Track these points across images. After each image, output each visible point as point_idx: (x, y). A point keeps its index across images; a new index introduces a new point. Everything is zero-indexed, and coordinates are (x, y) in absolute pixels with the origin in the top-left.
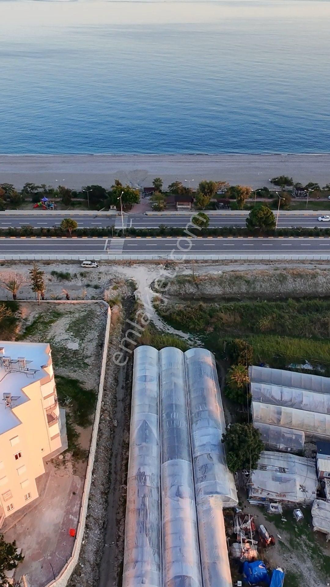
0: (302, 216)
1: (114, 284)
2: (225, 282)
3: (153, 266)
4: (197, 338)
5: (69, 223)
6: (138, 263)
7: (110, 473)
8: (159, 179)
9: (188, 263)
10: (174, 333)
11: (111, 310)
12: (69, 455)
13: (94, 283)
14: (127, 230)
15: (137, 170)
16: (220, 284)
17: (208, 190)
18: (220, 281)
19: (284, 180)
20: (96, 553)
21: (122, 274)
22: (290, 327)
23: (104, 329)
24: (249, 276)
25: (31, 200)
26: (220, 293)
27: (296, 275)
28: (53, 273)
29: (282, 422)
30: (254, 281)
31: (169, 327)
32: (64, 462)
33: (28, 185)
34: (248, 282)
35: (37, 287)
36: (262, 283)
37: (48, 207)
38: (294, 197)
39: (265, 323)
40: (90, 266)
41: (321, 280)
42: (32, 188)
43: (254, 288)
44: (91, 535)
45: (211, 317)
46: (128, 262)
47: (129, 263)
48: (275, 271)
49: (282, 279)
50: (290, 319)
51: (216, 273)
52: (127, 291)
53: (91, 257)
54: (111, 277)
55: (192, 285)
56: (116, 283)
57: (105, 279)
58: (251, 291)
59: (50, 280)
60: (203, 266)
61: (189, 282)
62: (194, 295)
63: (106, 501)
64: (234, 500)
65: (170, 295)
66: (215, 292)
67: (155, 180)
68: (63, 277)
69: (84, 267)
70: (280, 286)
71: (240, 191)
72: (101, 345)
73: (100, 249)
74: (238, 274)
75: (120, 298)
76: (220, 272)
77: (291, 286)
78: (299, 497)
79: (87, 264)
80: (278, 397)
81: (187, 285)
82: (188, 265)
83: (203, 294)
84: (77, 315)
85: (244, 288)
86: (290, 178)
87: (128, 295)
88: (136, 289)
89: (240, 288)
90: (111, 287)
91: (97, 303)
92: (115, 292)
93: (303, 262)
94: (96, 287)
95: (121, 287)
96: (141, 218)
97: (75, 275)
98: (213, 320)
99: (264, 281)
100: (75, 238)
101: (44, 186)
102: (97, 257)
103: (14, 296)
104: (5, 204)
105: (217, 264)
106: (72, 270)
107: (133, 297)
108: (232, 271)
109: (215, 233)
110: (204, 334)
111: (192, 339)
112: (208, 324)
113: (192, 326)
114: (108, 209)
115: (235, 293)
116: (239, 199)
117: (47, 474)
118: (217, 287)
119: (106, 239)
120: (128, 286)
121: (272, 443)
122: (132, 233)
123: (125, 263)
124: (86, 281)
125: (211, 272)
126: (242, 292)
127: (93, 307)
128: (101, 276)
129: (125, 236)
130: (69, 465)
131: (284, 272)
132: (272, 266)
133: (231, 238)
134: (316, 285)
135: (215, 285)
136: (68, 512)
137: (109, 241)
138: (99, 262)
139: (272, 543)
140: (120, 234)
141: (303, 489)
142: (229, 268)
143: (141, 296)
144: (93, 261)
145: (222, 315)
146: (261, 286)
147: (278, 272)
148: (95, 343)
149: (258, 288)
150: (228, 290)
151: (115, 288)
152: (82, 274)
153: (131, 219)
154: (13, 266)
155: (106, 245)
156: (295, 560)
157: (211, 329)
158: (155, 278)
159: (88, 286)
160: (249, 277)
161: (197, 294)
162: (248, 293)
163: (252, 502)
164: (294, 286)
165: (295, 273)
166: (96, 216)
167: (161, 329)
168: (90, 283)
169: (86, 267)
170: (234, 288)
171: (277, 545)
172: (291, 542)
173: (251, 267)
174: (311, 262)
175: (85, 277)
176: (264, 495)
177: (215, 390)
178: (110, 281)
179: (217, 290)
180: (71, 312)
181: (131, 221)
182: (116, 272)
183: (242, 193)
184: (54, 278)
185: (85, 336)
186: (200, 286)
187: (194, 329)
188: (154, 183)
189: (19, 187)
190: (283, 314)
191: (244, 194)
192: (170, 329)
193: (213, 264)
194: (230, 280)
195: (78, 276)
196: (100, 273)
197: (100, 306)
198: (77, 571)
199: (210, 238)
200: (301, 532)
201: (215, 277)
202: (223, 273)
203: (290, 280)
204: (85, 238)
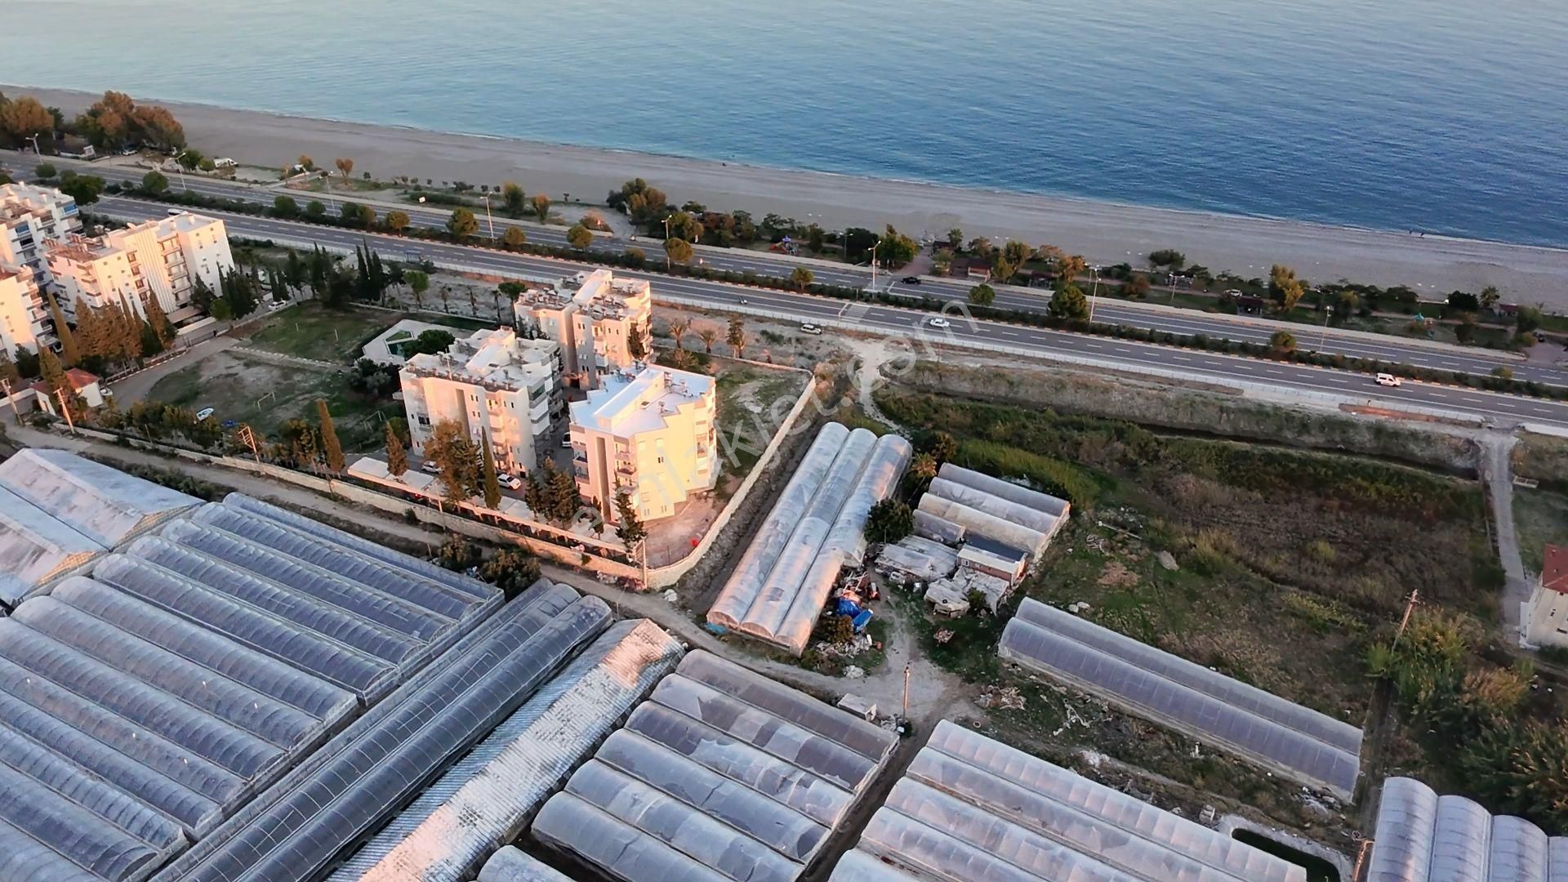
0: (1151, 312)
1: (834, 357)
2: (980, 379)
4: (901, 426)
5: (803, 274)
7: (750, 523)
8: (961, 231)
10: (883, 422)
12: (712, 494)
13: (808, 353)
14: (879, 295)
16: (972, 380)
17: (1015, 254)
18: (974, 376)
19: (1171, 255)
20: (713, 568)
21: (847, 347)
22: (1027, 439)
25: (770, 238)
26: (968, 391)
27: (1082, 385)
28: (764, 333)
29: (947, 515)
30: (1020, 383)
31: (879, 414)
32: (706, 498)
33: (771, 216)
34: (1011, 384)
35: (734, 339)
36: (1029, 388)
37: (789, 251)
39: (999, 428)
40: (811, 331)
41: (1116, 397)
42: (775, 222)
43: (1017, 392)
44: (712, 554)
45: (936, 412)
48: (1054, 376)
49: (1060, 386)
50: (1034, 431)
51: (972, 365)
52: (847, 369)
53: (815, 321)
54: (833, 349)
55: (934, 375)
56: (837, 357)
57: (825, 350)
58: (1011, 395)
59: (757, 340)
60: (959, 354)
61: (931, 370)
62: (933, 387)
63: (737, 541)
64: (858, 561)
65: (899, 381)
66: (960, 389)
67: (952, 232)
68: (774, 339)
69: (803, 332)
70: (1054, 395)
71: (1062, 262)
73: (832, 313)
74: (999, 371)
75: (835, 375)
76: (978, 365)
77: (1068, 397)
78: (925, 572)
79: (808, 329)
80: (957, 494)
81: (927, 373)
83: (945, 388)
84: (772, 381)
85: (1003, 390)
86: (1181, 256)
87: (847, 373)
89: (997, 389)
90: (827, 360)
91: (802, 372)
92: (832, 367)
93: (1103, 370)
94: (811, 357)
95: (842, 362)
97: (790, 339)
98: (937, 416)
99: (1032, 385)
100: (806, 295)
101: (792, 221)
102: (824, 322)
103: (709, 350)
104: (732, 240)
106: (788, 332)
107: (852, 377)
108: (996, 366)
109: (998, 316)
111: (895, 426)
112: (928, 419)
113: (906, 418)
114: (868, 264)
115: (988, 394)
116: (1061, 274)
117: (686, 503)
118: (966, 382)
119: (847, 302)
120: (850, 363)
121: (926, 531)
122: (884, 299)
123: (857, 335)
124: (800, 348)
125: (966, 364)
126: (998, 393)
127: (794, 376)
128: (821, 345)
129: (875, 302)
130: (710, 501)
131: (1067, 379)
132: (1054, 368)
133: (1019, 326)
134: (1106, 402)
135: (965, 380)
136: (696, 531)
138: (826, 328)
139: (877, 598)
140: (867, 299)
141: (933, 568)
142: (993, 362)
144: (817, 326)
145: (950, 412)
146: (1027, 391)
147: (1059, 377)
149: (1021, 393)
150: (980, 389)
151: (833, 362)
152: (798, 340)
153: (893, 282)
154: (718, 318)
155: (843, 309)
156: (893, 615)
157: (930, 426)
159: (801, 354)
160: (1015, 378)
161: (937, 386)
162: (1006, 397)
163: (877, 570)
164: (1073, 398)
165: (1082, 382)
166: (847, 272)
167: (867, 412)
168: (804, 351)
169: (806, 332)
171: (882, 602)
172: (897, 604)
173: (1026, 366)
174: (1115, 372)
175: (801, 343)
176: (890, 564)
177: (892, 475)
178: (830, 354)
179: (966, 387)
180: (766, 377)
181: (892, 285)
182: (842, 344)
183: (1066, 267)
184: (763, 340)
186: (943, 378)
187: (907, 421)
188: (951, 237)
189: (758, 219)
190: (1028, 424)
191: (1068, 268)
192: (880, 417)
194: (988, 377)
195: (793, 341)
196: (821, 341)
198: (691, 572)
199: (988, 322)
200: (913, 600)
201: (970, 370)
202: (983, 367)
203: (1070, 390)
204: (819, 297)
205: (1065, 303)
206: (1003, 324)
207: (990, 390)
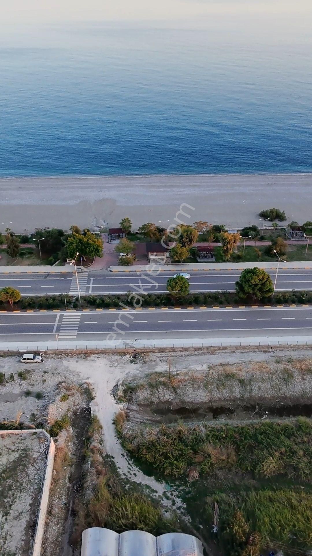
1: (63, 392)
2: (212, 385)
3: (116, 357)
4: (175, 493)
6: (97, 353)
8: (128, 219)
9: (162, 352)
10: (144, 483)
11: (56, 441)
13: (36, 389)
14: (84, 298)
15: (103, 200)
16: (206, 386)
17: (187, 239)
18: (206, 381)
19: (274, 214)
21: (73, 372)
22: (306, 472)
23: (40, 490)
24: (243, 373)
26: (206, 399)
27: (305, 370)
30: (250, 380)
31: (136, 470)
34: (242, 382)
36: (260, 384)
38: (290, 239)
40: (32, 361)
43: (251, 391)
45: (195, 452)
46: (83, 352)
47: (85, 354)
48: (277, 365)
49: (287, 376)
50: (304, 456)
51: (199, 368)
52: (80, 402)
53: (34, 346)
54: (60, 379)
55: (168, 389)
56: (65, 389)
57: (52, 381)
58: (247, 395)
60: (182, 356)
61: (164, 384)
62: (170, 403)
65: (138, 405)
66: (198, 399)
67: (123, 220)
69: (24, 362)
70: (285, 387)
71: (226, 239)
72: (32, 526)
73: (47, 331)
74: (229, 369)
75: (70, 415)
76: (205, 367)
79: (28, 359)
81: (161, 389)
82: (163, 354)
83: (183, 402)
84: (4, 460)
85: (237, 391)
86: (282, 212)
87: (82, 407)
88: (92, 399)
89: (231, 391)
90: (58, 398)
91: (35, 433)
92: (64, 406)
94: (39, 396)
95: (73, 395)
96: (104, 276)
97: (12, 377)
98: (198, 458)
99: (263, 380)
100: (18, 313)
102: (42, 345)
105: (201, 352)
106: (8, 366)
107: (89, 410)
108: (221, 365)
109: (197, 301)
110: (185, 484)
111: (169, 494)
112: (191, 464)
113: (168, 470)
114: (63, 262)
115: (226, 400)
116: (225, 248)
118: (201, 391)
119: (57, 313)
120: (82, 394)
122: (91, 303)
123: (80, 354)
124: (25, 386)
125: (193, 367)
126: (235, 397)
127: (29, 442)
128: (46, 377)
129: (83, 307)
131: (289, 367)
132: (272, 354)
133: (216, 309)
135: (199, 388)
137: (62, 316)
138: (45, 353)
140: (76, 304)
142: (216, 359)
143: (99, 411)
144: (36, 353)
145: (210, 449)
146: (260, 388)
147: (281, 366)
148: (23, 522)
149: (256, 393)
150: (216, 395)
151: (64, 398)
152: (20, 375)
153: (92, 279)
155: (56, 323)
157: (195, 474)
158: (118, 378)
159: (28, 394)
160: (243, 375)
161: (174, 402)
162: (242, 399)
164: (303, 386)
165: (304, 367)
166: (49, 275)
167: (125, 474)
168: (31, 389)
169: (27, 363)
170: (224, 391)
173: (246, 358)
175: (25, 379)
178: (58, 385)
179: (202, 396)
181: (92, 282)
182: (67, 369)
183: (229, 242)
185: (10, 506)
186: (178, 391)
187: (171, 475)
188: (121, 223)
191: (231, 243)
192: (137, 473)
193: (196, 353)
194: (219, 380)
195: (16, 377)
196: (45, 372)
197: (40, 438)
199: (191, 310)
201: (199, 376)
202: (210, 368)
203: (298, 378)
204: (30, 313)
205: (256, 285)
206: (203, 310)
207: (226, 393)
